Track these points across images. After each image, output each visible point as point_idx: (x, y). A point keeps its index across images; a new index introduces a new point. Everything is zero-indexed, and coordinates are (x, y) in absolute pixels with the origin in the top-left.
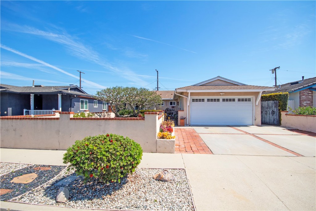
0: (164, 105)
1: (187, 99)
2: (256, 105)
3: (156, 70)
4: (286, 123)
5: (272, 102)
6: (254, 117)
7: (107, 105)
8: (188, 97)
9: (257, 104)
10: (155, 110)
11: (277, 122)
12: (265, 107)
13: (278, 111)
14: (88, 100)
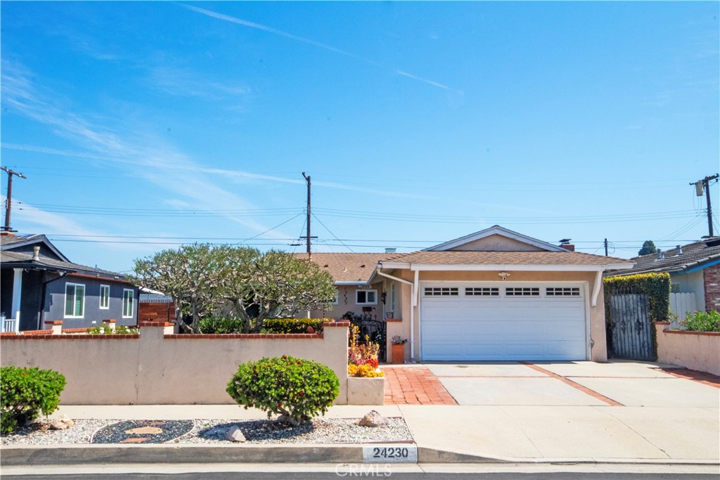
0: (337, 303)
1: (409, 289)
2: (592, 307)
3: (303, 174)
4: (666, 353)
5: (635, 296)
6: (589, 338)
7: (136, 301)
8: (413, 283)
9: (594, 303)
10: (309, 317)
11: (648, 351)
12: (621, 312)
13: (648, 320)
14: (84, 285)
